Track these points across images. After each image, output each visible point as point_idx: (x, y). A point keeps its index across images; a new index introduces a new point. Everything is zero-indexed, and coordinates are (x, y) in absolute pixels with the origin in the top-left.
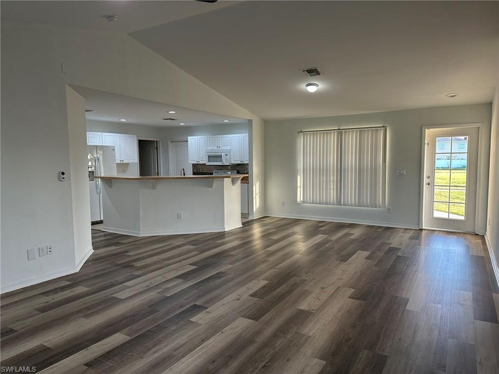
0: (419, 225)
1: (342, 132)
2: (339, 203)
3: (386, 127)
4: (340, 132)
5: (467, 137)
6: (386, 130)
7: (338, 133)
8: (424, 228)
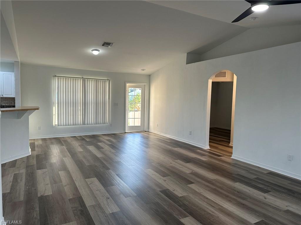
0: (124, 130)
1: (85, 80)
2: (84, 124)
3: (110, 80)
4: (84, 80)
5: (141, 89)
6: (109, 81)
7: (83, 80)
8: (126, 132)
